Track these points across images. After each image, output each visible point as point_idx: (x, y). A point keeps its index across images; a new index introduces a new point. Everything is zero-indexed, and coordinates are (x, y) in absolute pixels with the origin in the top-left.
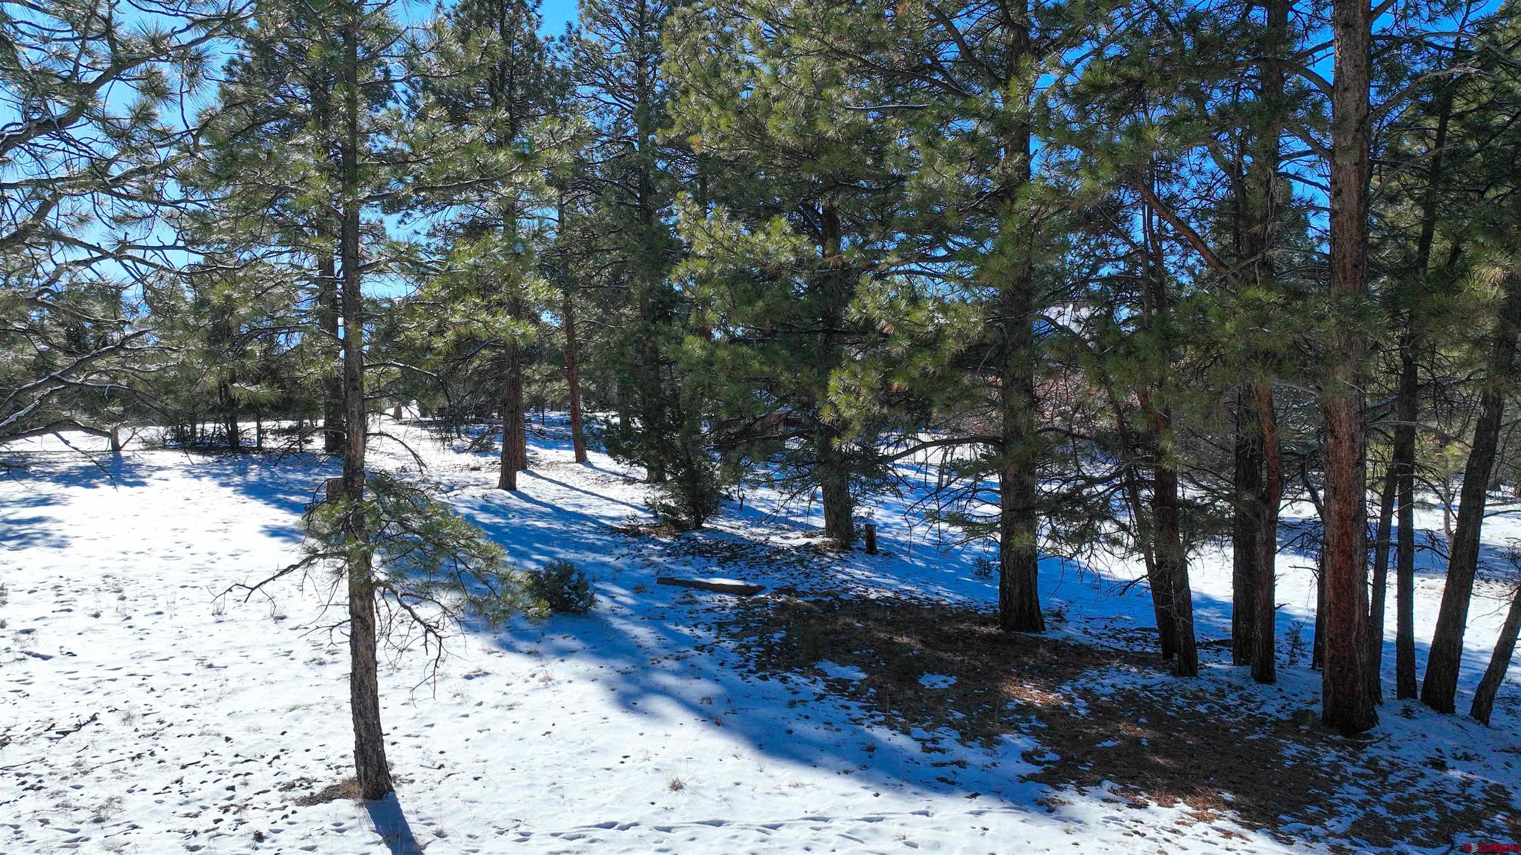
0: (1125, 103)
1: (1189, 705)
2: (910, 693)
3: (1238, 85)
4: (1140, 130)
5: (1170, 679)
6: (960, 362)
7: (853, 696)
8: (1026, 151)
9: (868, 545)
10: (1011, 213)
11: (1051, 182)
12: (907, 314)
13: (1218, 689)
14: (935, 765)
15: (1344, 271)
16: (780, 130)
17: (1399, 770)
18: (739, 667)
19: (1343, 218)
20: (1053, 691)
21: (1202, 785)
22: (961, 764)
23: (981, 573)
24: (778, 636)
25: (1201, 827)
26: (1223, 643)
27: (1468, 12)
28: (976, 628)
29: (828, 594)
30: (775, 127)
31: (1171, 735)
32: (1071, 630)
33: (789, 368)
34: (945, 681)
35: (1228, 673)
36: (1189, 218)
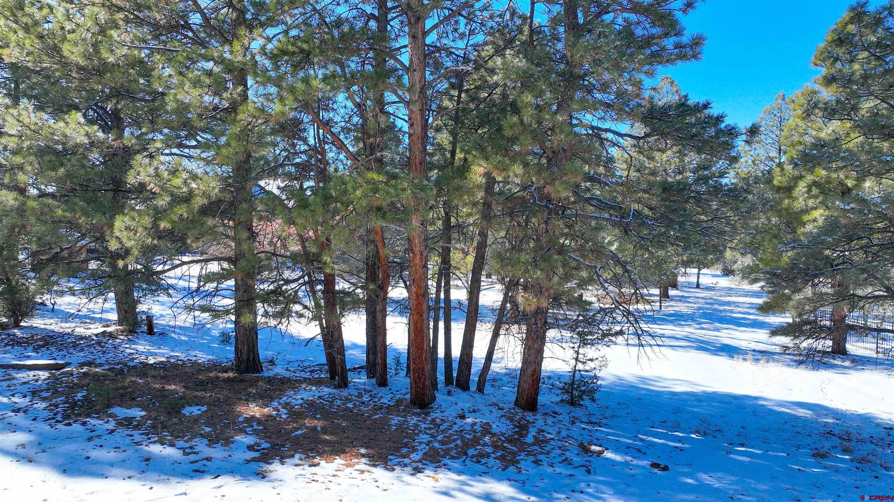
0: (300, 63)
1: (344, 404)
2: (175, 420)
3: (364, 61)
4: (308, 80)
5: (334, 391)
6: (204, 211)
7: (136, 428)
8: (245, 85)
9: (148, 329)
10: (235, 121)
11: (259, 105)
12: (169, 180)
13: (359, 393)
14: (192, 463)
15: (416, 166)
16: (73, 53)
17: (445, 422)
18: (49, 419)
19: (415, 138)
20: (267, 406)
21: (349, 447)
22: (209, 459)
23: (224, 341)
24: (79, 396)
25: (349, 470)
26: (362, 367)
27: (468, 40)
28: (220, 375)
29: (119, 363)
30: (69, 50)
31: (333, 422)
32: (279, 370)
33: (86, 214)
34: (199, 410)
35: (364, 384)
36: (340, 132)
